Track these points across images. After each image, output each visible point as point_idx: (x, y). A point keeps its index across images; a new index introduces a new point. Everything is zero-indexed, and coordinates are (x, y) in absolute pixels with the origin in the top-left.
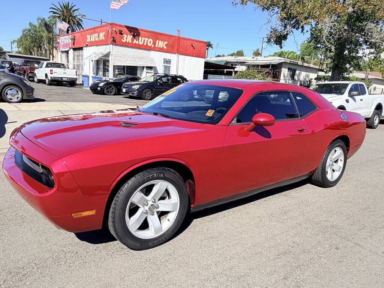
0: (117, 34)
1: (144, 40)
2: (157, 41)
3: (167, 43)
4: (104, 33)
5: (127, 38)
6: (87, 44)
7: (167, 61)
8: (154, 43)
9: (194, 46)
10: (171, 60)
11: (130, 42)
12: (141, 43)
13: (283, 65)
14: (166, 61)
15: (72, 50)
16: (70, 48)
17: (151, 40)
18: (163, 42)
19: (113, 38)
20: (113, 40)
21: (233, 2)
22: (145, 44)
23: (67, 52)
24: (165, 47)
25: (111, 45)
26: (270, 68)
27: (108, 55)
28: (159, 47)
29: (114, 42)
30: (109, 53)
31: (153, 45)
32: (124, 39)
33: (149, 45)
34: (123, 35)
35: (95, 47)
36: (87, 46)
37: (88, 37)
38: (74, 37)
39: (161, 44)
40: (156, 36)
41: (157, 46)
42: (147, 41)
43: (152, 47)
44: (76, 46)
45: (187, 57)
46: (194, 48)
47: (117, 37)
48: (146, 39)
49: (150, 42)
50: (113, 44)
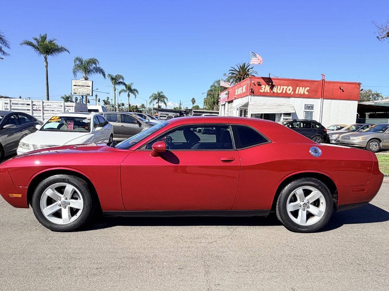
0: (255, 85)
1: (283, 89)
2: (298, 88)
3: (308, 88)
4: (246, 86)
5: (265, 89)
6: (235, 97)
7: (309, 107)
8: (294, 90)
9: (342, 88)
10: (313, 105)
11: (269, 91)
12: (279, 92)
14: (308, 107)
15: (227, 103)
16: (226, 102)
17: (291, 88)
18: (304, 88)
19: (252, 89)
20: (251, 91)
21: (378, 37)
22: (284, 92)
23: (224, 105)
24: (306, 93)
27: (247, 105)
28: (299, 93)
29: (252, 93)
30: (248, 103)
31: (293, 92)
32: (262, 90)
33: (288, 92)
34: (261, 86)
35: (240, 99)
36: (235, 99)
37: (236, 90)
38: (228, 92)
39: (301, 90)
40: (296, 83)
41: (297, 92)
42: (286, 89)
43: (292, 94)
44: (230, 100)
45: (333, 101)
46: (343, 91)
47: (256, 88)
48: (285, 87)
49: (289, 90)
50: (251, 95)
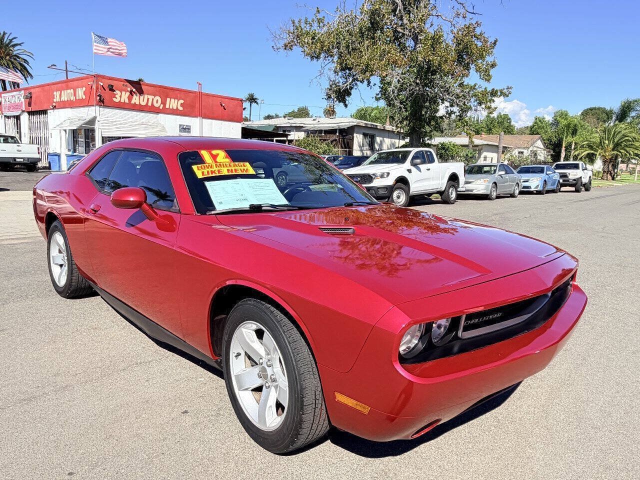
0: (105, 90)
1: (148, 99)
2: (168, 100)
3: (182, 101)
4: (84, 89)
5: (121, 97)
6: (54, 104)
7: (185, 129)
8: (164, 103)
9: (223, 105)
10: (190, 126)
11: (127, 101)
12: (143, 104)
13: (356, 130)
14: (183, 128)
15: (26, 114)
16: (23, 111)
17: (158, 98)
18: (176, 100)
19: (100, 96)
20: (100, 99)
21: (273, 47)
22: (150, 104)
23: (18, 118)
24: (181, 109)
25: (97, 107)
26: (337, 134)
27: (92, 121)
28: (171, 108)
29: (102, 102)
30: (95, 118)
31: (162, 106)
32: (116, 98)
33: (156, 105)
34: (115, 92)
35: (69, 109)
36: (54, 108)
37: (57, 94)
38: (30, 93)
39: (173, 104)
40: (165, 92)
41: (167, 106)
42: (153, 99)
43: (161, 107)
44: (34, 108)
45: (214, 121)
46: (224, 109)
47: (106, 95)
48: (151, 97)
49: (157, 101)
50: (100, 106)
